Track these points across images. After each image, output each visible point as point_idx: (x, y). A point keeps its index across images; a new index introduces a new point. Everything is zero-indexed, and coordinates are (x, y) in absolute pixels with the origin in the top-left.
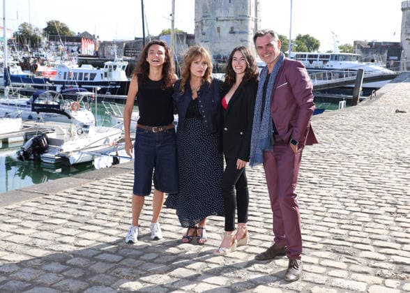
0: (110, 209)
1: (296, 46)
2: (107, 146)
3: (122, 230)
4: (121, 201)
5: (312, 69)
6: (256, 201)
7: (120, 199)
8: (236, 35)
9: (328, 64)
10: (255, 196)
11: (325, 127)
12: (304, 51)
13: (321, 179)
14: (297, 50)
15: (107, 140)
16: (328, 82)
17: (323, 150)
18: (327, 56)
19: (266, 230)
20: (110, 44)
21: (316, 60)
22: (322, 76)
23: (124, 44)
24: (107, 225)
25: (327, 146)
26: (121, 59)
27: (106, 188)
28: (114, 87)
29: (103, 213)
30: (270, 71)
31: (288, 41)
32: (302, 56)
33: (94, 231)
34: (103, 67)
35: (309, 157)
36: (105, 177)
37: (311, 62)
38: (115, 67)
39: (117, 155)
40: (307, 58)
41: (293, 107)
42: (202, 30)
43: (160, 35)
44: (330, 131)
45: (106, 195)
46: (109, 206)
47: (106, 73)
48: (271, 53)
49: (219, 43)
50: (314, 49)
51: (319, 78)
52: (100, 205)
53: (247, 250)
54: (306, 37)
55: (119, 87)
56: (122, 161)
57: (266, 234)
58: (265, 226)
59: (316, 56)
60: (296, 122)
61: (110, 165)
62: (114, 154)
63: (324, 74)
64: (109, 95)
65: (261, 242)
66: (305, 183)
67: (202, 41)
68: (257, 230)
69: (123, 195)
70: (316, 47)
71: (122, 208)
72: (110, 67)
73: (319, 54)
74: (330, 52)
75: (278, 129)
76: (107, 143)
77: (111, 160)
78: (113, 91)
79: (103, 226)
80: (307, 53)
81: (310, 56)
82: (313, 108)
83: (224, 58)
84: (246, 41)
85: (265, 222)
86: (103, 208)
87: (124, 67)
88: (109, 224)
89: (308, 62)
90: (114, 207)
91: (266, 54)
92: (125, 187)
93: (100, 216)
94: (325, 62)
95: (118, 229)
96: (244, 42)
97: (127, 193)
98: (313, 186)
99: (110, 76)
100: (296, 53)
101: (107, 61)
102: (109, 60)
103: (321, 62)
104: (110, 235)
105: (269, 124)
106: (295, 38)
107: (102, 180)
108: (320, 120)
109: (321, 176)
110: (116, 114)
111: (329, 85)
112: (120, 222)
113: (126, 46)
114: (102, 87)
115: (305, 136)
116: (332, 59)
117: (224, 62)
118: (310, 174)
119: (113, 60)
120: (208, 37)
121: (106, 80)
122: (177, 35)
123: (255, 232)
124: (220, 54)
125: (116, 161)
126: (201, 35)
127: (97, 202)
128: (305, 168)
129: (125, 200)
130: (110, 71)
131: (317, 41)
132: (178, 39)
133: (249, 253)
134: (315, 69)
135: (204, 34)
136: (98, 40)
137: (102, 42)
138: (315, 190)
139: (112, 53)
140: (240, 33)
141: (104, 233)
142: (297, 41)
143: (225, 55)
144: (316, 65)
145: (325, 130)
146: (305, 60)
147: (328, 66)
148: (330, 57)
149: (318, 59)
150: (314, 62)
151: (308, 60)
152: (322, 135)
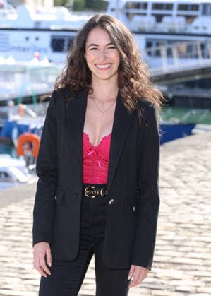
9: (197, 22)
11: (200, 167)
13: (198, 283)
16: (202, 63)
18: (194, 7)
21: (170, 15)
35: (171, 236)
37: (159, 18)
40: (149, 11)
51: (181, 56)
59: (169, 6)
81: (156, 6)
89: (153, 20)
94: (190, 18)
103: (182, 20)
108: (190, 153)
109: (199, 277)
111: (203, 71)
116: (204, 13)
118: (175, 273)
144: (170, 26)
145: (201, 175)
146: (145, 14)
147: (197, 28)
148: (201, 8)
149: (175, 12)
150: (166, 19)
151: (153, 15)
152: (194, 184)
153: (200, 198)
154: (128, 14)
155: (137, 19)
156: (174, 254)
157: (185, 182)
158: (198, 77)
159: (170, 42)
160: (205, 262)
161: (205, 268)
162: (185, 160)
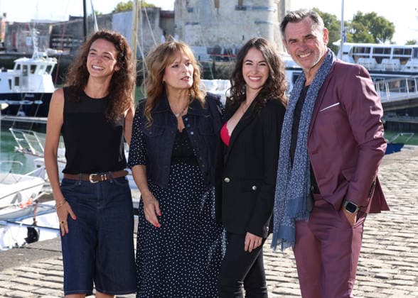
1: (353, 31)
2: (18, 209)
5: (381, 72)
8: (248, 12)
9: (409, 63)
11: (405, 178)
12: (367, 42)
13: (395, 271)
14: (356, 39)
15: (18, 197)
16: (409, 95)
17: (399, 219)
18: (408, 51)
20: (25, 27)
21: (389, 58)
22: (398, 84)
23: (51, 28)
25: (407, 210)
26: (45, 54)
27: (13, 285)
28: (31, 103)
30: (309, 81)
31: (339, 23)
32: (363, 50)
34: (12, 68)
35: (375, 231)
37: (379, 60)
38: (33, 67)
39: (35, 224)
40: (371, 54)
41: (348, 146)
42: (187, 3)
43: (114, 12)
44: (411, 183)
47: (17, 79)
48: (312, 52)
49: (218, 25)
50: (385, 39)
51: (393, 89)
54: (370, 17)
55: (41, 102)
56: (44, 236)
59: (387, 51)
60: (353, 172)
61: (21, 242)
62: (29, 221)
63: (403, 83)
64: (22, 117)
66: (367, 278)
67: (187, 23)
70: (388, 33)
72: (25, 67)
73: (392, 47)
74: (413, 43)
75: (319, 183)
76: (16, 203)
77: (24, 233)
78: (29, 111)
80: (372, 45)
81: (377, 50)
82: (383, 147)
83: (225, 53)
84: (265, 23)
87: (49, 68)
89: (374, 61)
91: (304, 52)
94: (403, 60)
96: (262, 25)
98: (380, 283)
99: (25, 83)
100: (353, 45)
101: (19, 56)
102: (22, 56)
103: (398, 61)
105: (306, 174)
106: (352, 18)
108: (395, 165)
109: (396, 266)
110: (34, 151)
111: (411, 101)
113: (54, 31)
114: (11, 102)
115: (369, 196)
116: (415, 56)
117: (226, 59)
118: (376, 262)
119: (29, 56)
120: (198, 16)
121: (17, 90)
122: (144, 12)
124: (220, 45)
125: (33, 236)
126: (185, 12)
128: (368, 250)
130: (25, 74)
131: (390, 24)
132: (145, 19)
134: (387, 72)
135: (190, 10)
136: (4, 20)
137: (11, 23)
138: (385, 291)
139: (29, 44)
140: (254, 8)
142: (354, 23)
143: (227, 47)
144: (387, 67)
145: (404, 183)
146: (368, 57)
147: (409, 68)
148: (412, 52)
149: (391, 55)
150: (384, 61)
151: (373, 57)
152: (397, 190)
153: (402, 202)
154: (353, 56)
155: (361, 60)
156: (377, 246)
157: (389, 188)
158: (403, 107)
159: (387, 78)
160: (402, 254)
161: (401, 259)
162: (391, 171)
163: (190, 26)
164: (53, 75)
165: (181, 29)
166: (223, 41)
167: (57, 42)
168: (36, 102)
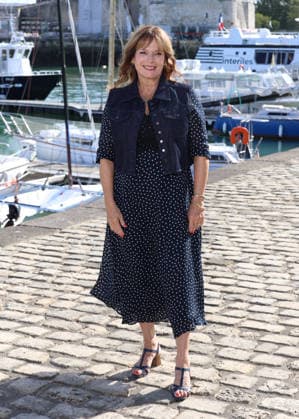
0: (28, 294)
3: (51, 327)
4: (44, 281)
6: (262, 280)
7: (41, 277)
10: (260, 272)
19: (282, 328)
23: (19, 11)
24: (26, 320)
26: (22, 39)
28: (11, 86)
29: (18, 301)
33: (8, 330)
36: (11, 241)
38: (12, 52)
39: (16, 201)
45: (18, 271)
46: (26, 289)
49: (181, 4)
52: (10, 288)
53: (254, 360)
55: (20, 85)
57: (284, 333)
58: (281, 322)
64: (3, 100)
65: (276, 346)
67: (152, 3)
68: (268, 327)
69: (45, 271)
71: (46, 293)
72: (5, 52)
78: (14, 94)
79: (20, 322)
83: (190, 31)
85: (280, 315)
86: (17, 292)
87: (27, 51)
88: (30, 319)
90: (33, 290)
92: (46, 258)
93: (13, 305)
95: (45, 326)
97: (51, 268)
104: (34, 336)
107: (9, 247)
110: (21, 133)
112: (46, 315)
113: (23, 14)
117: (190, 38)
119: (8, 40)
123: (265, 330)
124: (184, 23)
125: (13, 212)
127: (5, 283)
129: (50, 279)
130: (5, 59)
133: (259, 364)
141: (24, 333)
143: (191, 25)
163: (154, 5)
164: (31, 59)
165: (145, 8)
166: (187, 20)
167: (26, 25)
168: (16, 85)
